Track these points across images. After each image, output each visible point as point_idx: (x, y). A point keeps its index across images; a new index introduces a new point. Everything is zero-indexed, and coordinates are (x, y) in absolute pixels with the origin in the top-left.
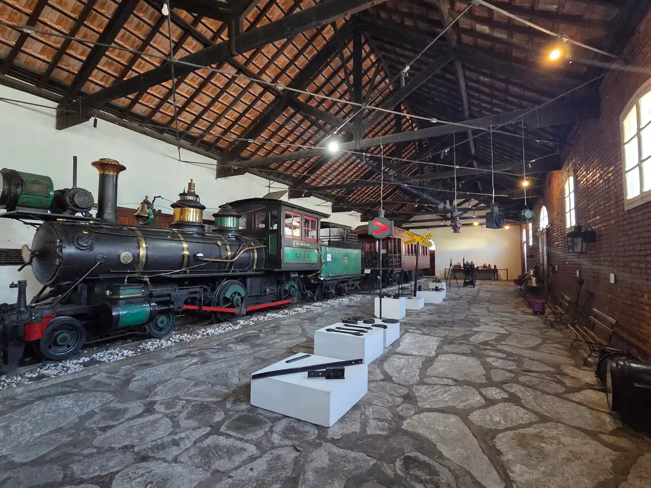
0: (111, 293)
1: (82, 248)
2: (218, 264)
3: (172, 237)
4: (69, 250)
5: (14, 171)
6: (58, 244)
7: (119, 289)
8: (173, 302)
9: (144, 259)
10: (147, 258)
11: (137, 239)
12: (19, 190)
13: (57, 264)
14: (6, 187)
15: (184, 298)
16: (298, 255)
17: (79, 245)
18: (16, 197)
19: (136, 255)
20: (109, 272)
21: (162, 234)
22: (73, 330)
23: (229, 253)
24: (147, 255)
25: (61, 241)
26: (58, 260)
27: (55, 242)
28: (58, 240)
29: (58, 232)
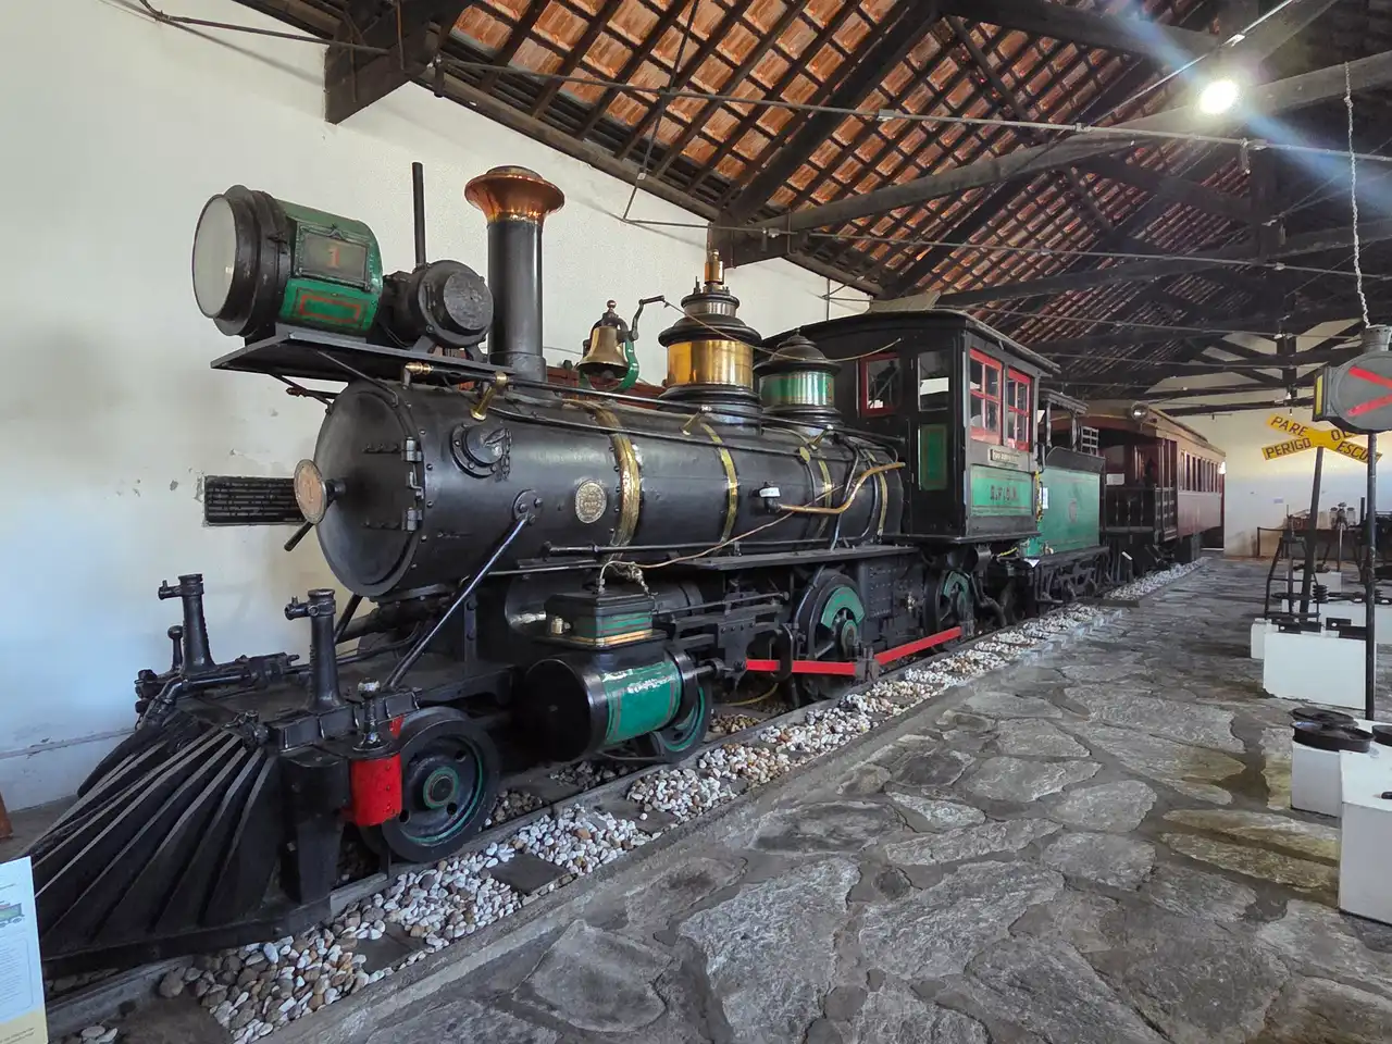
0: (568, 626)
1: (478, 471)
2: (802, 521)
3: (694, 433)
4: (442, 479)
5: (267, 196)
6: (410, 457)
7: (593, 616)
8: (723, 650)
9: (634, 511)
10: (642, 502)
11: (613, 442)
12: (285, 261)
13: (411, 526)
14: (248, 250)
15: (747, 638)
16: (996, 493)
17: (471, 459)
18: (277, 290)
19: (614, 495)
20: (544, 553)
21: (666, 423)
22: (459, 755)
23: (828, 487)
24: (642, 494)
25: (418, 447)
26: (411, 514)
27: (399, 451)
28: (410, 444)
29: (406, 417)
